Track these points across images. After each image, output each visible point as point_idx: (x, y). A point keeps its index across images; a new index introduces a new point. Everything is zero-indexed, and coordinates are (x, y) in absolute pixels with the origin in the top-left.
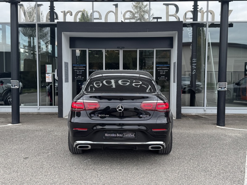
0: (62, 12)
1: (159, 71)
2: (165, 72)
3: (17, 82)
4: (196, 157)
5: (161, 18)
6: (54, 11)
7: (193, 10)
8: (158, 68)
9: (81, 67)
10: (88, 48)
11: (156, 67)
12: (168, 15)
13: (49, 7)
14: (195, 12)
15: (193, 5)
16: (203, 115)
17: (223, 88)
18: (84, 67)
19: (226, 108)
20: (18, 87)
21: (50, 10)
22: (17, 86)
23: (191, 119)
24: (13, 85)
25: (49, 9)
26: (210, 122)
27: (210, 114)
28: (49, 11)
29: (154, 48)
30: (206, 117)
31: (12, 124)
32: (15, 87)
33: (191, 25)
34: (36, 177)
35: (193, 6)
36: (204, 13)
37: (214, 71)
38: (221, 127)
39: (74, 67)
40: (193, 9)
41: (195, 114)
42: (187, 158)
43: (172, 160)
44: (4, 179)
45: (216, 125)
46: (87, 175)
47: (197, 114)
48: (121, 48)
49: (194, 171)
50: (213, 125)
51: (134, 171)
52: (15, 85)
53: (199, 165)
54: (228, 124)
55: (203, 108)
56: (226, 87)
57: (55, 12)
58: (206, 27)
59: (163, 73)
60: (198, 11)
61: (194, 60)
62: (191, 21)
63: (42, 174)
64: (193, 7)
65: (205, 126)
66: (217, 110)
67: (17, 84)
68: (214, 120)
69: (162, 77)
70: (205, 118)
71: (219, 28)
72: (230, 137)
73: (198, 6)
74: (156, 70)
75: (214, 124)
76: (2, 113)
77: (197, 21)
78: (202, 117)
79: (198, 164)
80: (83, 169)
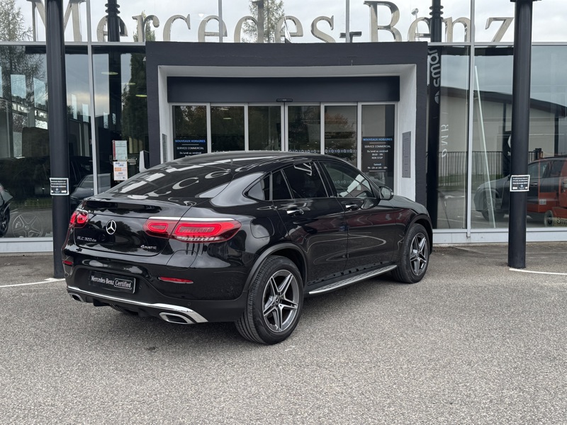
0: (134, 18)
1: (368, 151)
2: (381, 154)
3: (66, 180)
4: (513, 332)
5: (359, 34)
6: (118, 15)
7: (430, 17)
8: (366, 147)
9: (194, 146)
10: (211, 103)
11: (363, 143)
12: (375, 28)
13: (106, 5)
14: (436, 20)
15: (431, 5)
16: (464, 247)
17: (522, 186)
18: (201, 145)
19: (527, 229)
20: (68, 194)
21: (107, 14)
22: (65, 191)
23: (447, 257)
24: (57, 189)
25: (106, 11)
26: (490, 260)
27: (478, 245)
28: (107, 17)
29: (357, 102)
30: (475, 250)
31: (55, 277)
32: (61, 193)
33: (436, 51)
34: (207, 386)
35: (430, 8)
36: (453, 24)
37: (486, 151)
38: (519, 270)
39: (179, 144)
40: (430, 14)
41: (447, 245)
42: (496, 336)
43: (468, 340)
44: (136, 393)
45: (507, 267)
46: (312, 377)
47: (452, 245)
48: (284, 102)
49: (526, 359)
50: (501, 267)
51: (405, 366)
52: (60, 189)
53: (529, 349)
54: (531, 264)
55: (465, 230)
56: (526, 185)
57: (119, 17)
58: (469, 54)
59: (379, 156)
60: (442, 18)
61: (444, 128)
62: (428, 40)
63: (214, 379)
64: (431, 11)
65: (485, 268)
66: (508, 234)
67: (66, 185)
68: (496, 255)
69: (375, 166)
70: (473, 252)
71: (512, 57)
72: (552, 290)
73: (442, 7)
74: (364, 150)
75: (502, 265)
76: (11, 255)
77: (440, 41)
78: (467, 251)
79: (525, 346)
80: (295, 366)
